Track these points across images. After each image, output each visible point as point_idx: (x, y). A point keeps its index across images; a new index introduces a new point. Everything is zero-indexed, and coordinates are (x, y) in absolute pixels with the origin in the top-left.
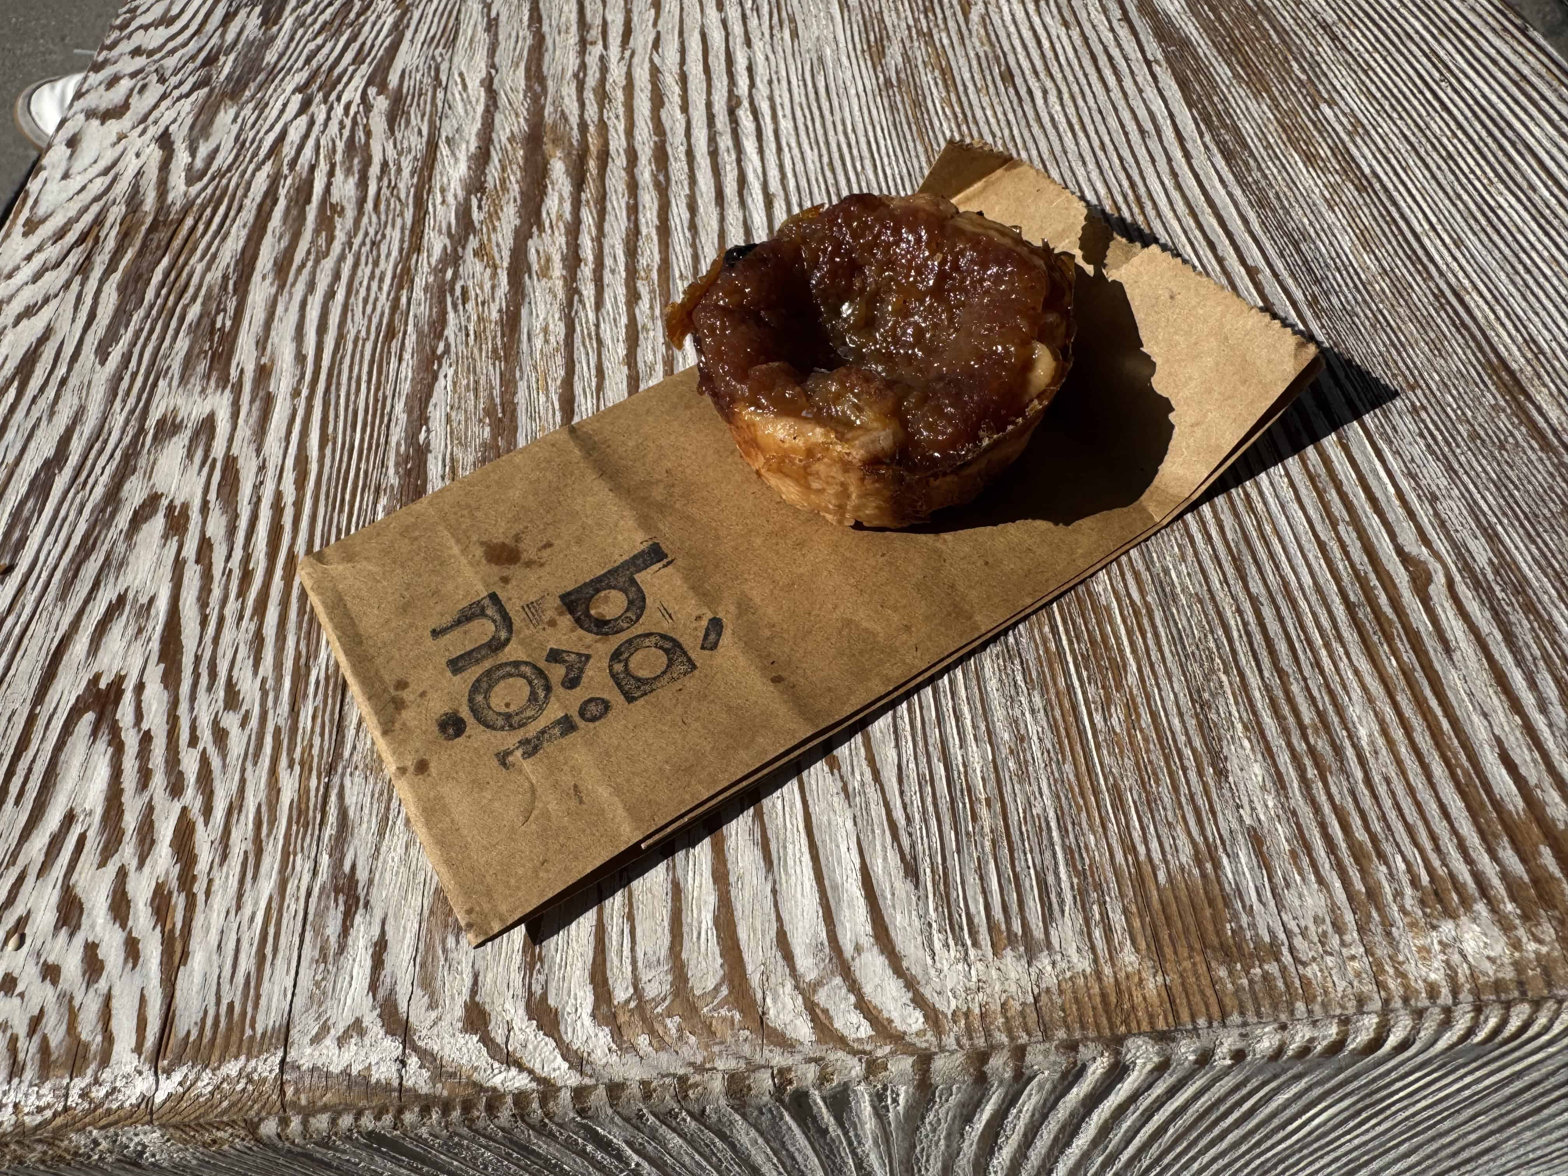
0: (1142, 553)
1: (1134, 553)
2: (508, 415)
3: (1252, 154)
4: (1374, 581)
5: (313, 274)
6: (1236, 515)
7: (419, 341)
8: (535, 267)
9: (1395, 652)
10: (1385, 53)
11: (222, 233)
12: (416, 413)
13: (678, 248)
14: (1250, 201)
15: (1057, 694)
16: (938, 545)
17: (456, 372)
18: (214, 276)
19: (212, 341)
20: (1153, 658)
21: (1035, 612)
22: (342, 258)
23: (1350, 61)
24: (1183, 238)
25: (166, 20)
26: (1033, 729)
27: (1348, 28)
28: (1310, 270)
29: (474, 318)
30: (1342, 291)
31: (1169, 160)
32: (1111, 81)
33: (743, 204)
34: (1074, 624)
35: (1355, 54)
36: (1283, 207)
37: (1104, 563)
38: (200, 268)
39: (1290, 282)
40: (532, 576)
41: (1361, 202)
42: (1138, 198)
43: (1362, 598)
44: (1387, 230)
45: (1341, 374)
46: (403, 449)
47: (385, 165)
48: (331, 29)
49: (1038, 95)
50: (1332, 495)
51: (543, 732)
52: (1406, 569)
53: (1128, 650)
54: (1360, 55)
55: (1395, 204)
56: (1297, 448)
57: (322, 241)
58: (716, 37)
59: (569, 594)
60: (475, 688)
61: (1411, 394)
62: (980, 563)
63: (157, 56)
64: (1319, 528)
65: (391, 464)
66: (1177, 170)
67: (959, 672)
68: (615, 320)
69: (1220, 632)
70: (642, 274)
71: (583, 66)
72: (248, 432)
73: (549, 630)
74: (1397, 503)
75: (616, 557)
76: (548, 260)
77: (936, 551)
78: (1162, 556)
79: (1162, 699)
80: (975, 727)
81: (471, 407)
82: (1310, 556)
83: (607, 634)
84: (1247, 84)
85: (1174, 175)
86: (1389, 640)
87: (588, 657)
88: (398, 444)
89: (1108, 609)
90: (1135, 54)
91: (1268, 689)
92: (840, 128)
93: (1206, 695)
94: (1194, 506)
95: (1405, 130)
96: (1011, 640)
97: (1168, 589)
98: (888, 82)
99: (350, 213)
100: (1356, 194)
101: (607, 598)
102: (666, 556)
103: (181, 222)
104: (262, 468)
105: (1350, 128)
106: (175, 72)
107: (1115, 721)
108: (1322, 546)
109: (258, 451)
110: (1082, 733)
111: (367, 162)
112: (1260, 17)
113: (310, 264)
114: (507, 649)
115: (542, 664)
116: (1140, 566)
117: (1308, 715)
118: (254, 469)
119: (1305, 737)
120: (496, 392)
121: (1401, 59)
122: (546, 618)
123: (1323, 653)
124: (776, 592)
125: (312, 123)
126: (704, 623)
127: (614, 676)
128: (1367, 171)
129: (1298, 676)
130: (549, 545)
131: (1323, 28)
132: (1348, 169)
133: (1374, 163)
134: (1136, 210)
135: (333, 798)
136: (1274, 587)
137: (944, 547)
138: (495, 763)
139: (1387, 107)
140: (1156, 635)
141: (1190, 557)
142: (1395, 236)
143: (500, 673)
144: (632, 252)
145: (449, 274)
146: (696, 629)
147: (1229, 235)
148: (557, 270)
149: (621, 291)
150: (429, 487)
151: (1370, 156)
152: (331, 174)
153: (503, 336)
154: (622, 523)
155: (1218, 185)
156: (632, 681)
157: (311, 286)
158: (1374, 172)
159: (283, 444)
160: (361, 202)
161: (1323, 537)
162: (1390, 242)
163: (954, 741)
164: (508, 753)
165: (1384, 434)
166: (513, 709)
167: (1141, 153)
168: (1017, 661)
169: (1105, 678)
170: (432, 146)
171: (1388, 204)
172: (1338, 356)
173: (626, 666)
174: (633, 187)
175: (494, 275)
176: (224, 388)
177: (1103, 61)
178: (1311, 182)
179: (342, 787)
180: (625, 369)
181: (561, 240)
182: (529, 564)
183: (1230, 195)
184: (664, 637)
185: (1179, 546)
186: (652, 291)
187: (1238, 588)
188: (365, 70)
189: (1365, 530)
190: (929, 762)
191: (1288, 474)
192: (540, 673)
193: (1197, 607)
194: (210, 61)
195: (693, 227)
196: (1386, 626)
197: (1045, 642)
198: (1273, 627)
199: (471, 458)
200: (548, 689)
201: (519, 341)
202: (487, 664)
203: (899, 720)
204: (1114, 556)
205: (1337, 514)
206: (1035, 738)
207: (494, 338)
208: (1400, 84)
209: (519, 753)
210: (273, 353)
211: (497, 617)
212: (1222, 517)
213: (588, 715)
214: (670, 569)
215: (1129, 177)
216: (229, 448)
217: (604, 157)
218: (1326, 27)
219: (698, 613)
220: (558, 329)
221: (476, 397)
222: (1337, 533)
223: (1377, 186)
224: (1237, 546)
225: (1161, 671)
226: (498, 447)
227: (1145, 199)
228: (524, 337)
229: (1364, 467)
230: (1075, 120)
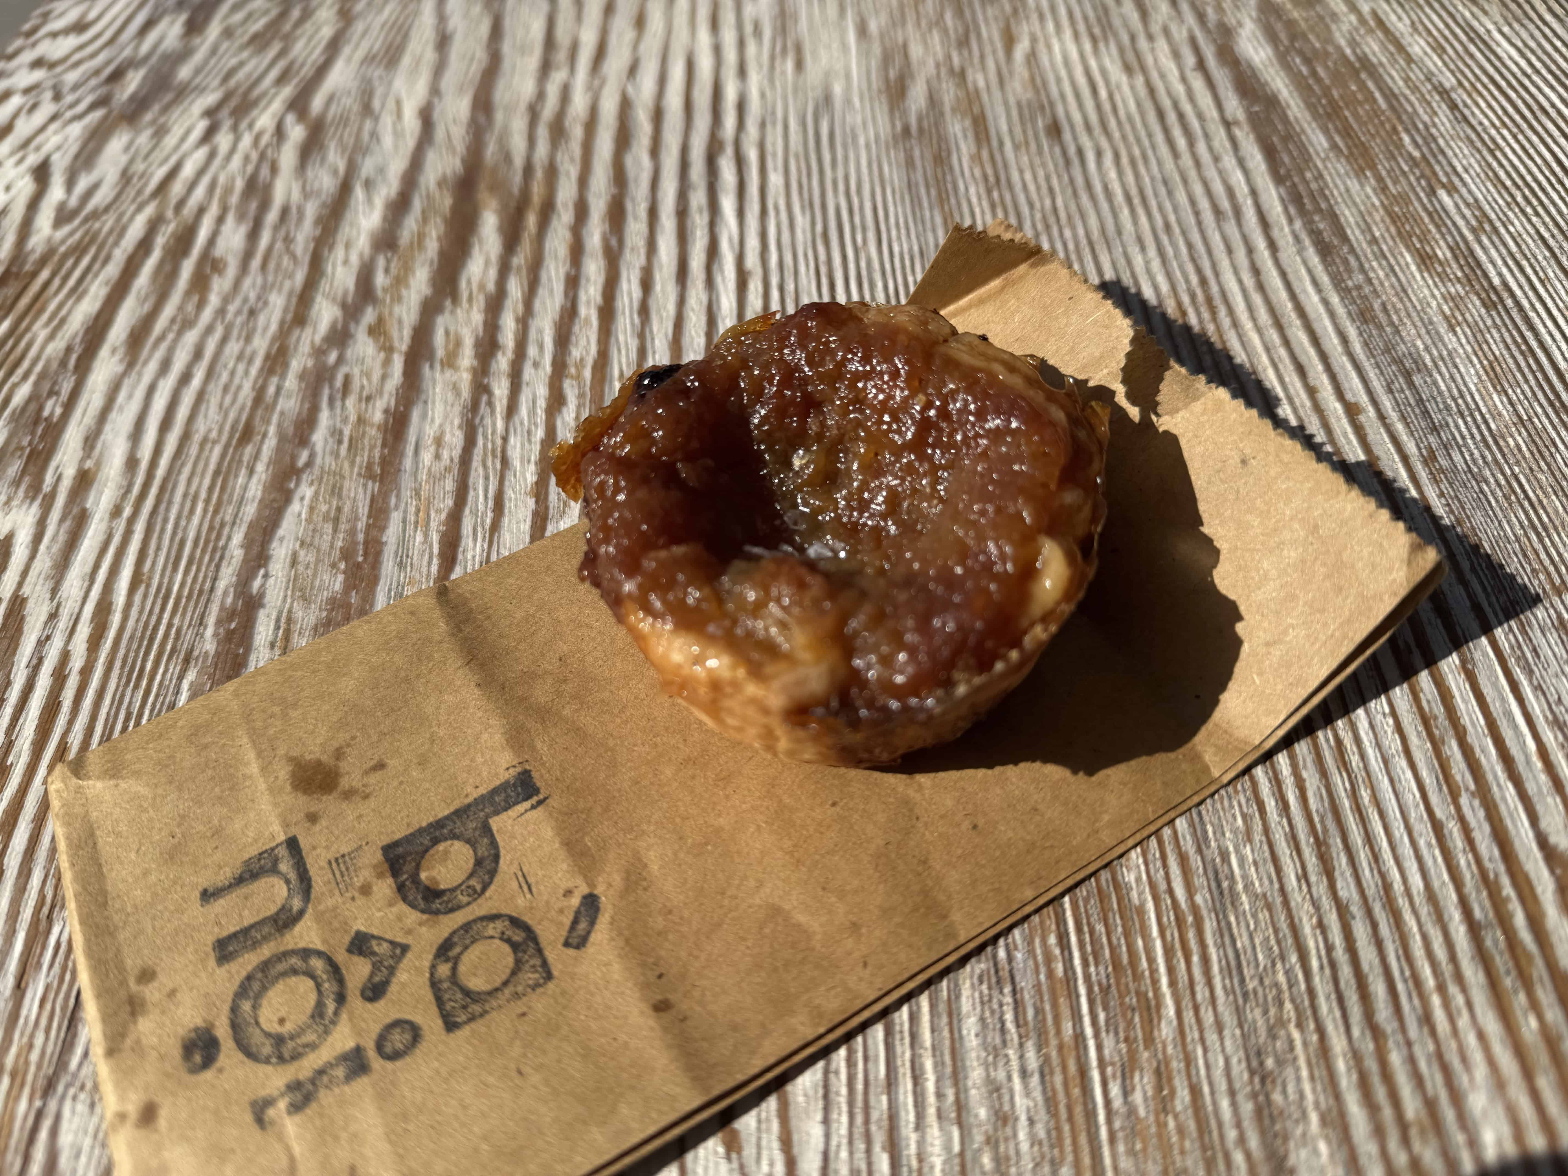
0: (1192, 824)
1: (1181, 824)
2: (371, 559)
3: (1352, 250)
4: (1508, 890)
5: (171, 350)
6: (1324, 773)
7: (279, 449)
8: (440, 353)
9: (1535, 1006)
10: (1515, 130)
11: (78, 292)
12: (256, 550)
13: (621, 338)
14: (1349, 313)
15: (1061, 1047)
16: (911, 792)
17: (317, 493)
18: (56, 347)
19: (33, 433)
20: (1199, 997)
21: (1038, 911)
22: (209, 330)
23: (1473, 136)
24: (1265, 359)
25: (79, 27)
26: (1021, 1103)
27: (1470, 95)
28: (1426, 413)
29: (353, 418)
30: (1466, 445)
31: (1250, 251)
32: (1181, 143)
33: (710, 282)
34: (1092, 932)
35: (1479, 129)
36: (1392, 324)
37: (1138, 837)
38: (43, 335)
39: (1400, 427)
40: (350, 811)
41: (1489, 322)
42: (1209, 300)
43: (1491, 914)
44: (1523, 364)
45: (1466, 565)
46: (229, 600)
47: (285, 212)
48: (259, 41)
49: (1090, 157)
50: (1453, 749)
51: (321, 1072)
52: (1552, 871)
53: (1164, 981)
54: (1485, 130)
55: (1532, 328)
56: (1407, 674)
57: (190, 308)
58: (705, 64)
59: (395, 844)
60: (242, 992)
61: (1556, 600)
62: (966, 825)
63: (59, 69)
64: (1434, 799)
65: (211, 620)
66: (1259, 264)
67: (924, 1000)
68: (529, 432)
69: (1294, 958)
70: (573, 370)
71: (541, 95)
72: (48, 564)
73: (361, 901)
74: (1539, 765)
75: (469, 789)
76: (458, 344)
77: (906, 802)
78: (1220, 831)
79: (1208, 1067)
80: (940, 1095)
81: (325, 546)
82: (1422, 843)
83: (437, 912)
84: (1347, 158)
85: (1256, 271)
86: (1527, 983)
87: (405, 948)
88: (225, 593)
89: (1141, 911)
90: (1212, 113)
91: (1356, 1056)
92: (841, 187)
93: (1270, 1063)
94: (1268, 756)
95: (1542, 230)
96: (1002, 953)
97: (1225, 884)
98: (906, 130)
99: (231, 271)
100: (1483, 311)
101: (446, 852)
102: (537, 791)
103: (34, 274)
104: (53, 616)
105: (1474, 223)
106: (75, 87)
107: (1138, 1097)
108: (1437, 827)
109: (54, 591)
110: (1090, 1114)
111: (265, 205)
112: (1363, 76)
113: (171, 336)
114: (298, 928)
115: (341, 957)
116: (1189, 845)
117: (1412, 1106)
118: (43, 617)
119: (1405, 1141)
120: (361, 525)
121: (1535, 139)
122: (358, 882)
123: (1436, 1000)
124: (681, 855)
125: (212, 155)
126: (575, 901)
127: (434, 984)
128: (1496, 281)
129: (1400, 1037)
130: (380, 766)
131: (1440, 93)
132: (1472, 277)
133: (1505, 271)
134: (1206, 316)
135: (43, 1135)
136: (1371, 892)
137: (918, 797)
138: (249, 1118)
139: (1519, 199)
140: (1205, 960)
141: (1258, 836)
142: (1533, 372)
143: (281, 967)
144: (563, 339)
145: (333, 357)
146: (561, 911)
147: (1324, 357)
148: (467, 359)
149: (542, 391)
150: (253, 657)
151: (1499, 262)
152: (220, 220)
153: (384, 445)
154: (485, 736)
155: (1310, 289)
156: (459, 996)
157: (165, 366)
158: (1505, 284)
159: (86, 584)
160: (247, 256)
161: (1439, 814)
162: (1527, 381)
163: (909, 1116)
164: (269, 1102)
165: (1521, 659)
166: (289, 1027)
167: (1216, 239)
168: (1007, 990)
169: (1130, 1023)
170: (345, 189)
171: (1523, 328)
172: (1462, 539)
173: (454, 969)
174: (577, 251)
175: (387, 362)
176: (33, 499)
177: (1172, 117)
178: (1426, 291)
179: (58, 1118)
180: (531, 503)
181: (478, 317)
182: (348, 795)
183: (1326, 302)
184: (515, 922)
185: (1244, 816)
186: (581, 396)
187: (1321, 889)
188: (287, 91)
189: (1496, 806)
190: (869, 1151)
191: (1394, 713)
192: (335, 970)
193: (1264, 915)
194: (117, 76)
195: (644, 311)
196: (1523, 962)
197: (1049, 959)
198: (1368, 955)
199: (311, 620)
200: (341, 998)
201: (402, 455)
202: (266, 951)
203: (832, 1076)
204: (1152, 828)
205: (1458, 778)
206: (1023, 1118)
207: (372, 448)
208: (1535, 170)
209: (282, 1104)
210: (101, 454)
211: (293, 876)
212: (1305, 774)
213: (388, 1049)
214: (540, 812)
215: (1199, 271)
216: (20, 585)
217: (548, 209)
218: (1444, 93)
219: (570, 884)
220: (455, 439)
221: (335, 530)
222: (1458, 808)
223: (1509, 302)
224: (1322, 822)
225: (1208, 1018)
226: (349, 605)
227: (1218, 301)
228: (410, 450)
229: (1496, 708)
230: (1134, 192)
